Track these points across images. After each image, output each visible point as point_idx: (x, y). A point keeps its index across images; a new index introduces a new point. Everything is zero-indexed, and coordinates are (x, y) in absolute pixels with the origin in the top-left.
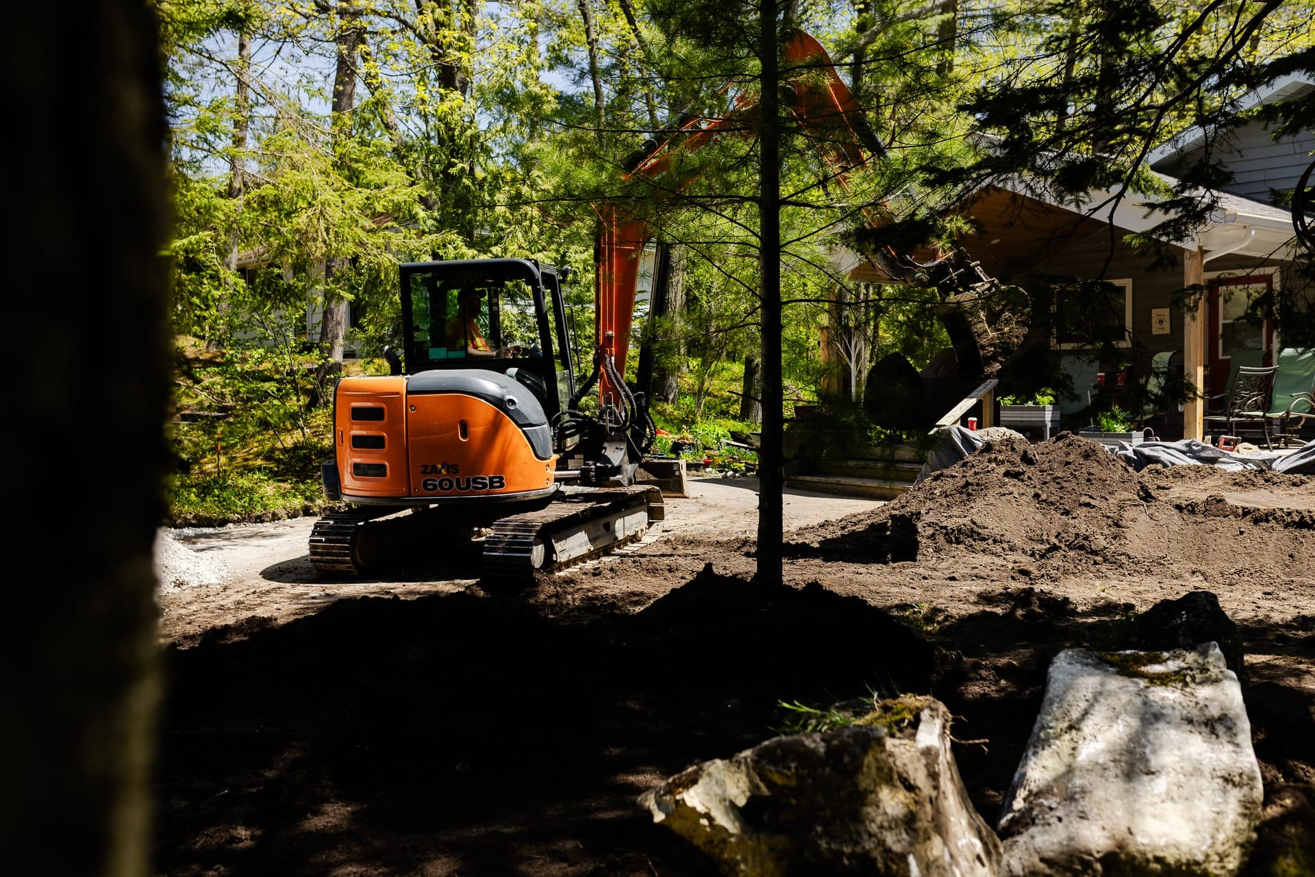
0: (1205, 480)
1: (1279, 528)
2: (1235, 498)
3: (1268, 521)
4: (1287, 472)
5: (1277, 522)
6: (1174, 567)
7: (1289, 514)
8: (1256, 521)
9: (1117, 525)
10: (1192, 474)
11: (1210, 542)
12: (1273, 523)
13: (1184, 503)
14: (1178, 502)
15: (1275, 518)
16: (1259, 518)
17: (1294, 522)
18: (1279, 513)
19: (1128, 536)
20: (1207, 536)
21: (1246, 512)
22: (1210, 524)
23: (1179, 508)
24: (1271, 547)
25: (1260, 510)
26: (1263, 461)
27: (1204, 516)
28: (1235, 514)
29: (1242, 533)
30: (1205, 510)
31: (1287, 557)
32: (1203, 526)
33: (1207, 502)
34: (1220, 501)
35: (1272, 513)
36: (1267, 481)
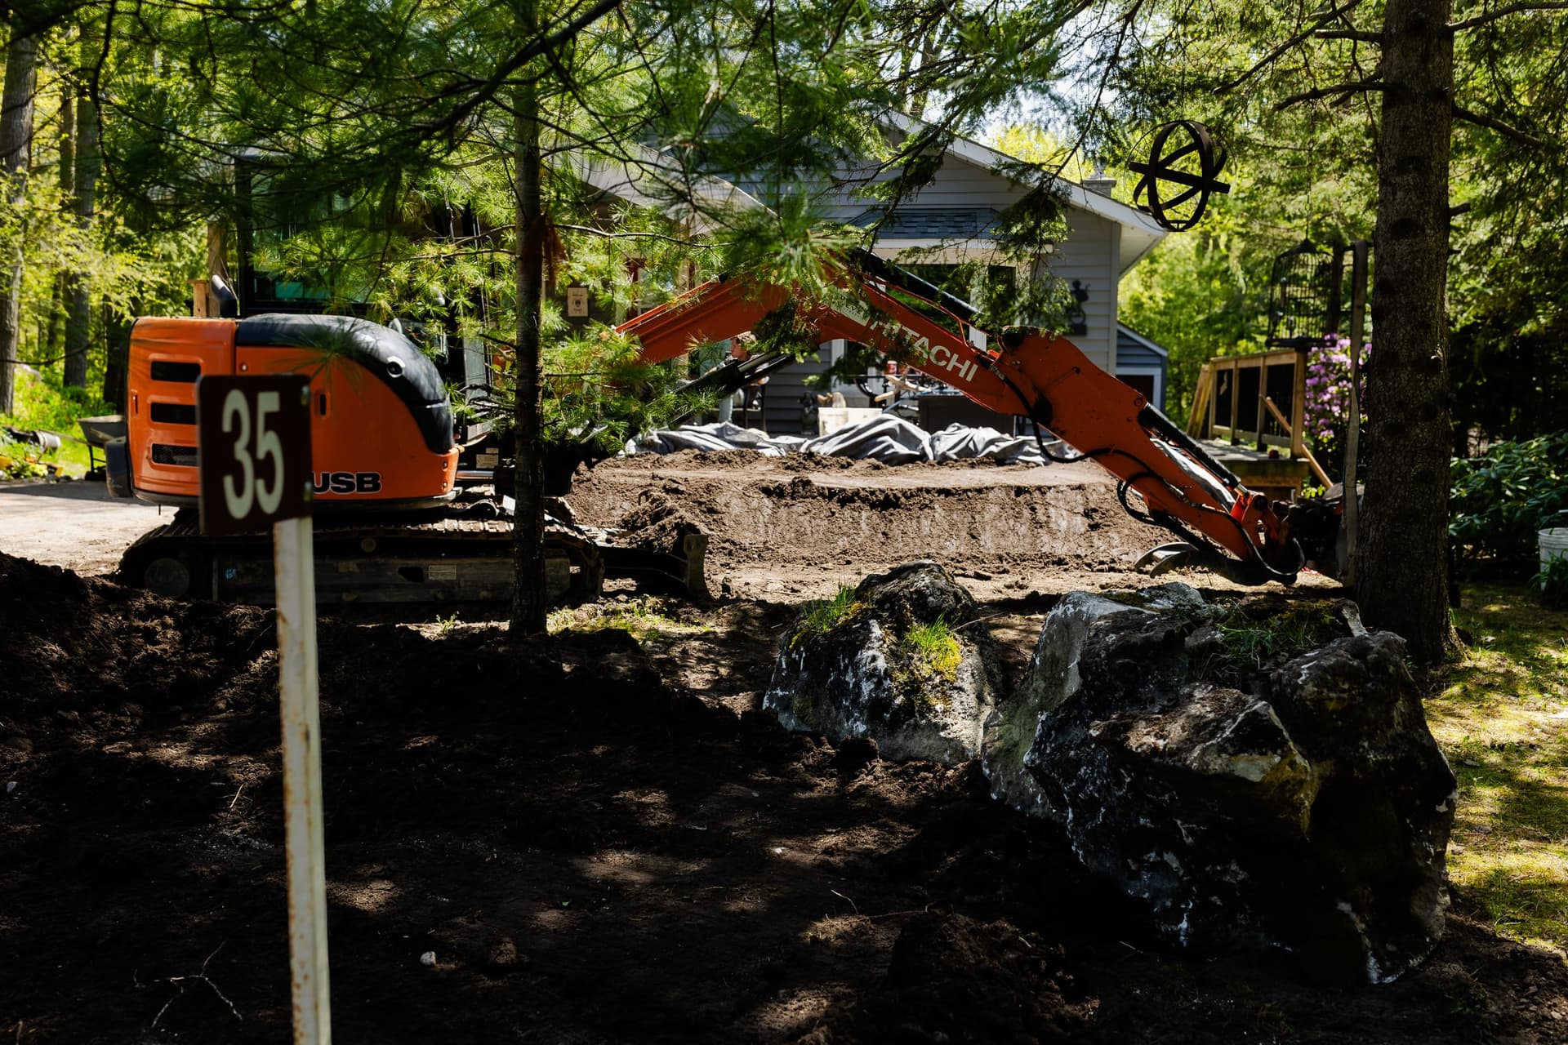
0: (754, 465)
1: (866, 507)
3: (854, 501)
4: (834, 455)
5: (864, 502)
6: (782, 551)
7: (873, 493)
8: (844, 502)
9: (711, 511)
10: (738, 460)
11: (806, 524)
12: (858, 504)
13: (772, 486)
14: (765, 484)
15: (860, 498)
16: (846, 498)
17: (879, 501)
18: (862, 493)
19: (726, 521)
20: (801, 518)
21: (830, 494)
22: (799, 508)
23: (767, 491)
24: (863, 526)
25: (844, 490)
26: (790, 446)
27: (793, 498)
28: (822, 495)
29: (833, 513)
30: (794, 492)
31: (880, 535)
32: (794, 509)
33: (793, 484)
34: (808, 483)
35: (856, 493)
36: (817, 463)
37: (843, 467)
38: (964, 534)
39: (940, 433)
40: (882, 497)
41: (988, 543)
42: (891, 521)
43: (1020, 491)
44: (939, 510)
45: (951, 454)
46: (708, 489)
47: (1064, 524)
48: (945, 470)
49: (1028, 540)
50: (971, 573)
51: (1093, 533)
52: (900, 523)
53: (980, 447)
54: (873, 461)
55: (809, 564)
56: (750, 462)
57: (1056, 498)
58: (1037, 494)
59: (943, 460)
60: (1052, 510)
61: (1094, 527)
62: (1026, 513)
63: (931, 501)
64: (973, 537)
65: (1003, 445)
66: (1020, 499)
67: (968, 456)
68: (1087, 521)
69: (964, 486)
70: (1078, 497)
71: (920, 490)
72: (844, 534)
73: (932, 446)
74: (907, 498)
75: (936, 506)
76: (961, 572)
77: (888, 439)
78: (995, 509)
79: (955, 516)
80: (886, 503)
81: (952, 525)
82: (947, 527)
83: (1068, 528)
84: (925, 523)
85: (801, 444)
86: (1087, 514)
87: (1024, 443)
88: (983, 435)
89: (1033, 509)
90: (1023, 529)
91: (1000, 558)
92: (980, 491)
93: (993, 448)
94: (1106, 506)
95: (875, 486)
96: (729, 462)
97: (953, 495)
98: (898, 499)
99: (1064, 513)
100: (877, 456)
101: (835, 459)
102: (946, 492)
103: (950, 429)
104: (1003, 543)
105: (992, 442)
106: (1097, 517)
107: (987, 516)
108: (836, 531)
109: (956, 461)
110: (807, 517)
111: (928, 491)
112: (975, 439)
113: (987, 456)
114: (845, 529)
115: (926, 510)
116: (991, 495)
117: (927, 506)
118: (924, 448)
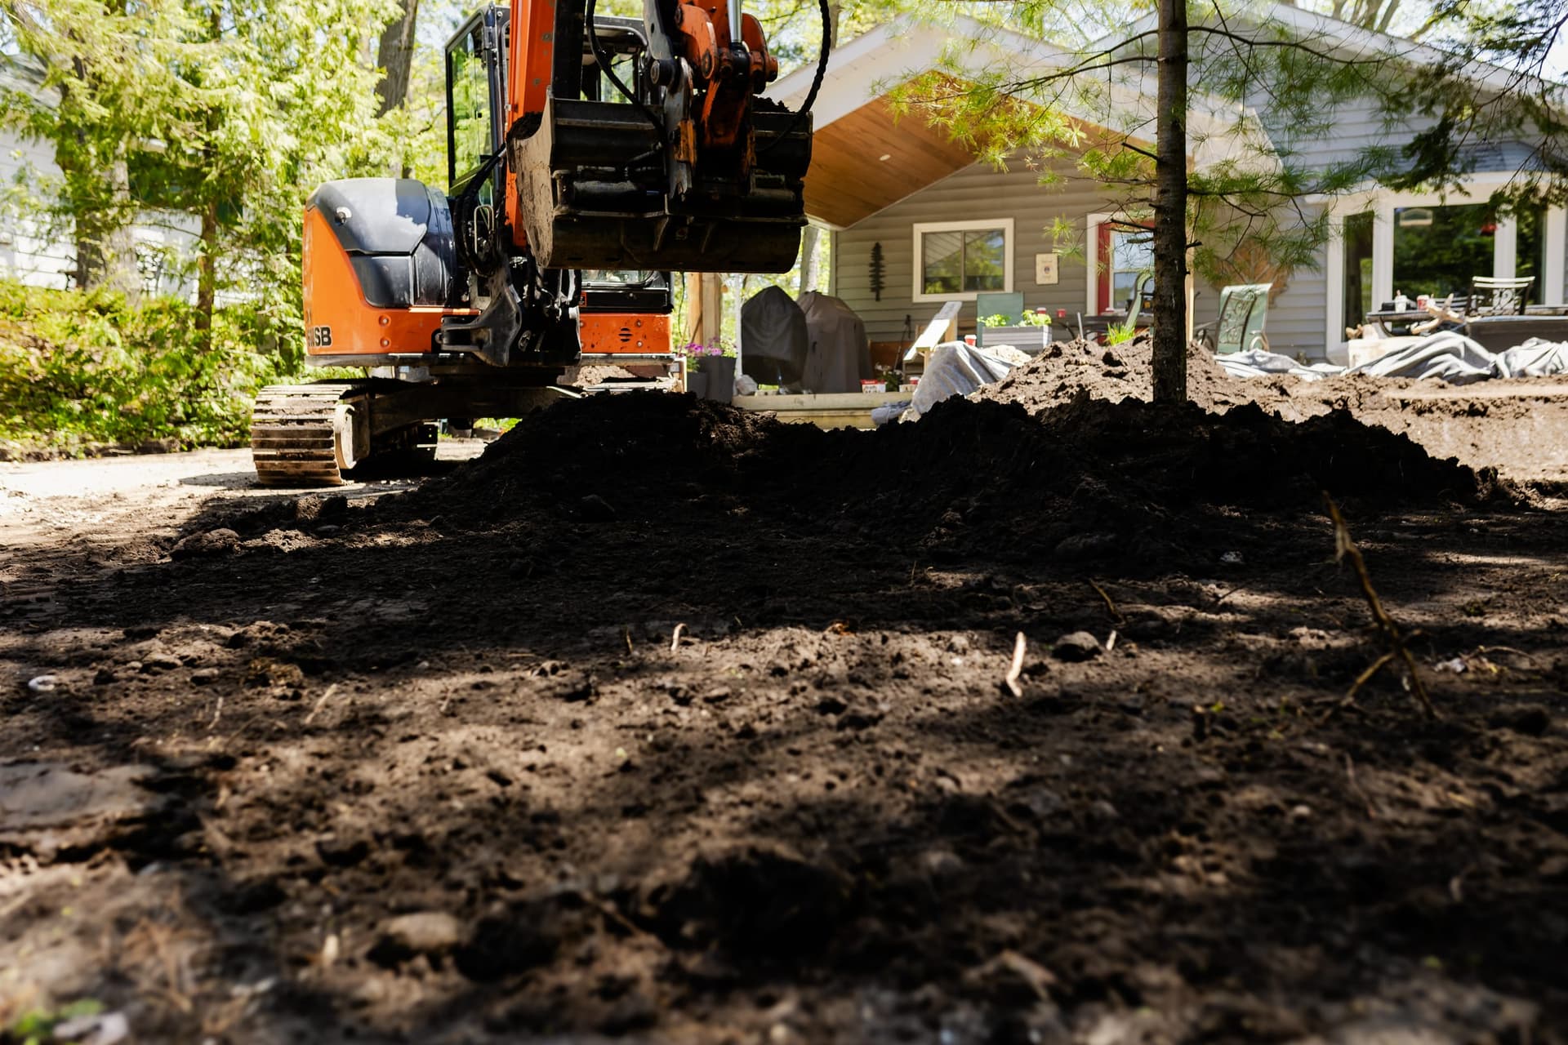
1: (1447, 417)
2: (1394, 394)
3: (1431, 412)
4: (1388, 375)
5: (1444, 412)
7: (1454, 403)
8: (1420, 412)
12: (1437, 414)
14: (1325, 397)
15: (1439, 408)
16: (1421, 409)
17: (1463, 410)
21: (1403, 405)
24: (1447, 437)
25: (1419, 400)
26: (1328, 373)
28: (1396, 408)
31: (1469, 447)
33: (1359, 395)
34: (1374, 393)
36: (1370, 384)
39: (1515, 349)
40: (1466, 407)
42: (1480, 431)
44: (1540, 419)
45: (1533, 370)
48: (1525, 384)
52: (1490, 434)
53: (1566, 362)
54: (1436, 380)
56: (1290, 386)
59: (1522, 376)
63: (1527, 410)
67: (1552, 371)
71: (1513, 399)
73: (1508, 365)
74: (1497, 407)
75: (1534, 415)
77: (1449, 358)
79: (1559, 425)
80: (1472, 413)
82: (1550, 436)
84: (1523, 432)
85: (1340, 372)
95: (1457, 396)
98: (1486, 407)
100: (1438, 375)
101: (1390, 379)
102: (1547, 400)
103: (1528, 344)
109: (1539, 377)
111: (1522, 400)
112: (1560, 354)
114: (1425, 441)
115: (1522, 419)
118: (1496, 367)
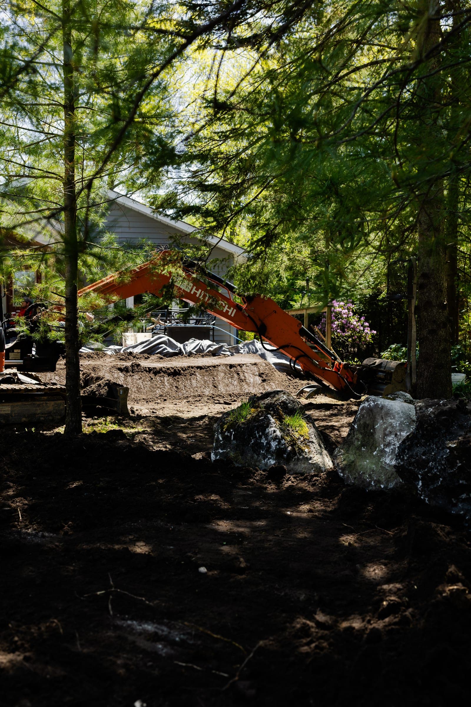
0: (106, 358)
1: (166, 375)
2: (145, 364)
3: (160, 373)
5: (165, 373)
7: (168, 369)
10: (96, 356)
12: (162, 374)
13: (122, 367)
14: (119, 366)
15: (163, 371)
16: (156, 372)
18: (163, 369)
20: (138, 381)
21: (150, 370)
22: (136, 377)
23: (120, 370)
24: (166, 383)
25: (156, 368)
26: (115, 350)
27: (133, 372)
28: (147, 371)
29: (152, 379)
30: (133, 370)
31: (174, 388)
32: (134, 377)
33: (132, 366)
34: (138, 365)
35: (161, 369)
36: (134, 357)
37: (146, 358)
38: (211, 386)
39: (187, 342)
40: (173, 371)
41: (222, 389)
42: (178, 381)
43: (231, 366)
44: (199, 376)
45: (193, 351)
46: (94, 369)
47: (252, 380)
48: (192, 359)
49: (238, 388)
50: (222, 402)
51: (264, 384)
52: (182, 382)
53: (205, 348)
54: (159, 355)
55: (147, 402)
56: (102, 357)
57: (247, 369)
58: (239, 367)
59: (190, 354)
60: (246, 374)
61: (264, 381)
62: (236, 375)
63: (194, 372)
64: (215, 387)
65: (214, 347)
66: (232, 370)
67: (200, 352)
68: (261, 379)
69: (207, 365)
70: (255, 368)
71: (189, 367)
72: (158, 388)
73: (185, 349)
74: (184, 371)
75: (197, 374)
76: (217, 402)
77: (164, 346)
78: (222, 374)
79: (206, 378)
80: (175, 373)
81: (205, 382)
82: (203, 383)
83: (254, 382)
84: (194, 382)
85: (121, 349)
86: (260, 375)
87: (222, 347)
88: (206, 343)
89: (238, 374)
90: (236, 383)
91: (230, 395)
92: (214, 367)
93: (210, 349)
94: (267, 372)
95: (169, 366)
96: (92, 357)
97: (203, 369)
98: (180, 371)
99: (251, 375)
100: (160, 353)
101: (142, 355)
102: (200, 368)
103: (191, 341)
104: (228, 389)
105: (209, 346)
106: (264, 376)
107: (219, 378)
108: (155, 386)
109: (196, 354)
110: (141, 381)
111: (192, 367)
112: (203, 345)
113: (208, 352)
114: (158, 385)
115: (193, 376)
116: (220, 368)
117: (193, 374)
118: (180, 349)
